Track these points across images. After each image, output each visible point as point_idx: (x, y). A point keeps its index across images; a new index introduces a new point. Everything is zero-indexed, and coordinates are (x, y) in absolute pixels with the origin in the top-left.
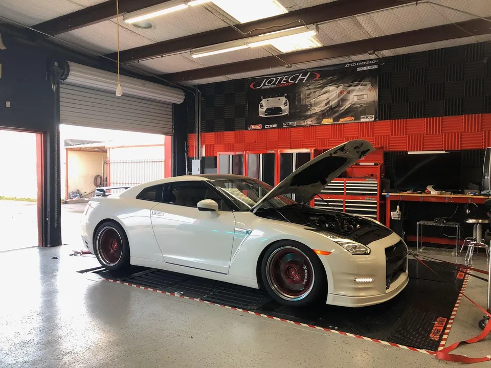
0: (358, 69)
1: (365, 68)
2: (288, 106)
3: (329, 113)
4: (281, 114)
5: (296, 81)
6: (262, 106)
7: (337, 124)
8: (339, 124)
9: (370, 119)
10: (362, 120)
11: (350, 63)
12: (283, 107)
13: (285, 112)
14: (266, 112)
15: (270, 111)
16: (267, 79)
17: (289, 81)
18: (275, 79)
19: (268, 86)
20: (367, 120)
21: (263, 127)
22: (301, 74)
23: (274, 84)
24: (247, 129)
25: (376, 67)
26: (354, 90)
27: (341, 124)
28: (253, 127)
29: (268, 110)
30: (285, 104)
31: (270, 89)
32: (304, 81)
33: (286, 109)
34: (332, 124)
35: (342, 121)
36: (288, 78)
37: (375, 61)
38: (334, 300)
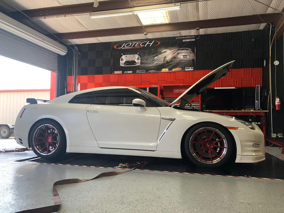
0: (184, 41)
1: (187, 40)
2: (140, 60)
3: (166, 65)
4: (135, 65)
5: (145, 45)
6: (123, 59)
7: (171, 72)
8: (172, 72)
9: (191, 69)
10: (186, 70)
11: (178, 37)
12: (136, 61)
13: (138, 64)
14: (125, 63)
15: (127, 63)
16: (126, 43)
17: (141, 45)
18: (131, 44)
19: (126, 48)
20: (189, 70)
21: (123, 72)
22: (149, 42)
23: (131, 46)
24: (112, 74)
25: (194, 40)
26: (181, 53)
27: (173, 72)
28: (116, 72)
29: (126, 62)
30: (138, 59)
31: (128, 49)
32: (150, 46)
33: (138, 62)
34: (168, 72)
35: (174, 70)
36: (140, 43)
37: (193, 37)
38: (241, 160)
